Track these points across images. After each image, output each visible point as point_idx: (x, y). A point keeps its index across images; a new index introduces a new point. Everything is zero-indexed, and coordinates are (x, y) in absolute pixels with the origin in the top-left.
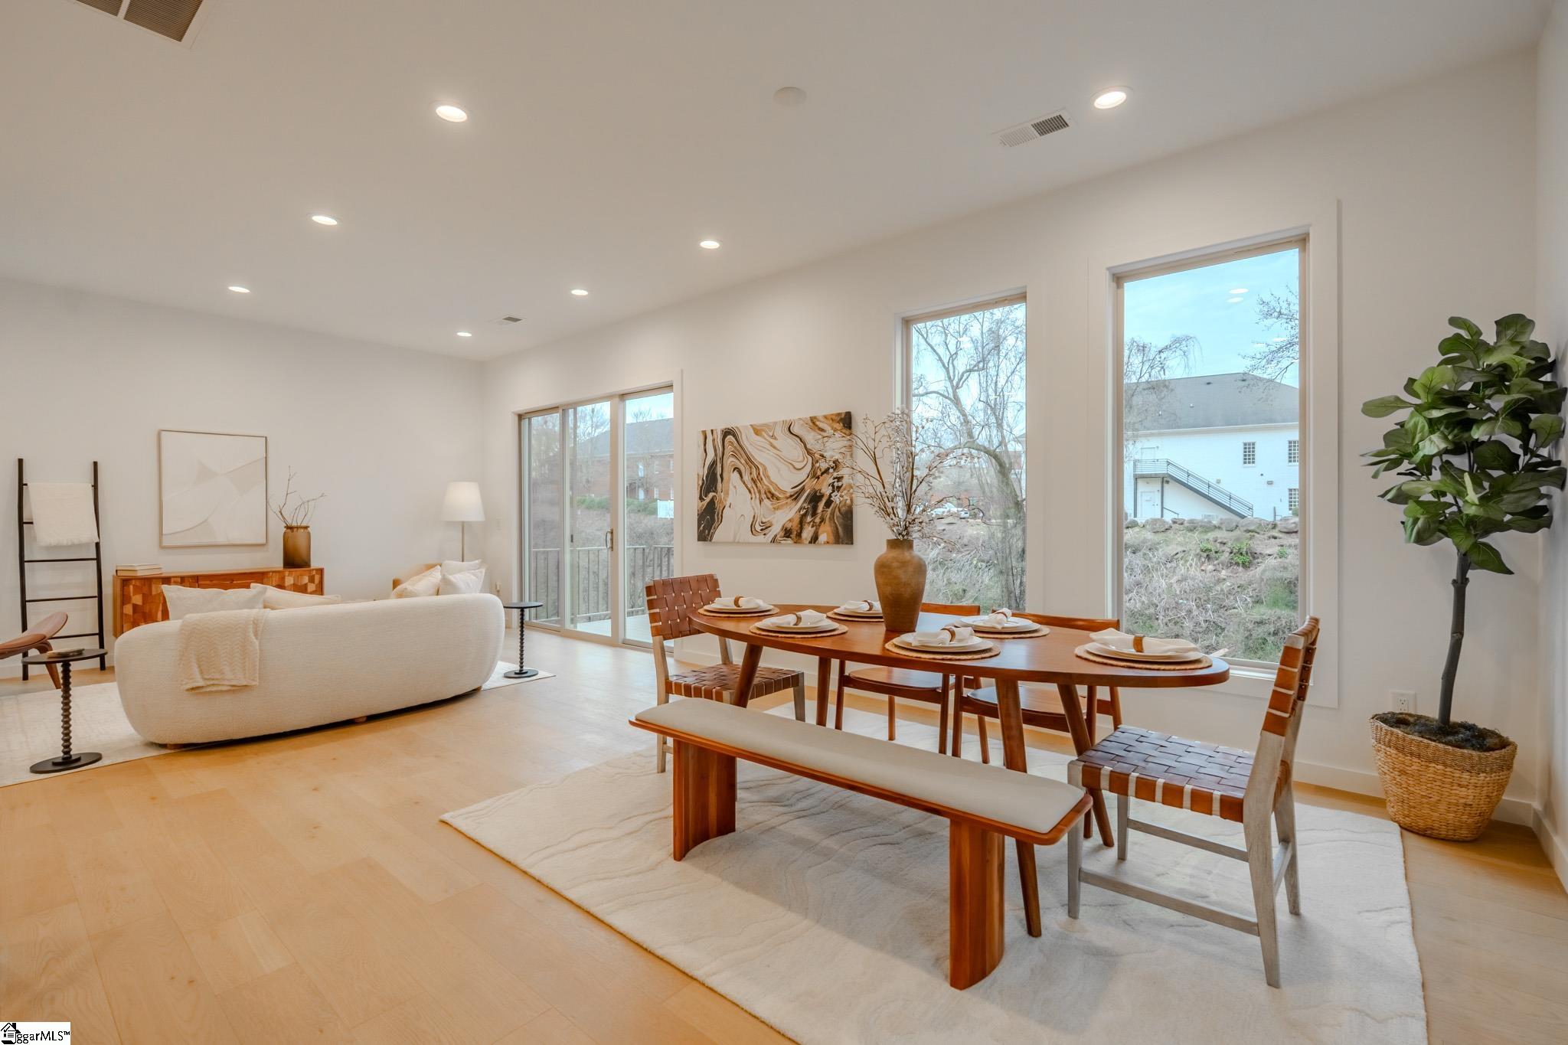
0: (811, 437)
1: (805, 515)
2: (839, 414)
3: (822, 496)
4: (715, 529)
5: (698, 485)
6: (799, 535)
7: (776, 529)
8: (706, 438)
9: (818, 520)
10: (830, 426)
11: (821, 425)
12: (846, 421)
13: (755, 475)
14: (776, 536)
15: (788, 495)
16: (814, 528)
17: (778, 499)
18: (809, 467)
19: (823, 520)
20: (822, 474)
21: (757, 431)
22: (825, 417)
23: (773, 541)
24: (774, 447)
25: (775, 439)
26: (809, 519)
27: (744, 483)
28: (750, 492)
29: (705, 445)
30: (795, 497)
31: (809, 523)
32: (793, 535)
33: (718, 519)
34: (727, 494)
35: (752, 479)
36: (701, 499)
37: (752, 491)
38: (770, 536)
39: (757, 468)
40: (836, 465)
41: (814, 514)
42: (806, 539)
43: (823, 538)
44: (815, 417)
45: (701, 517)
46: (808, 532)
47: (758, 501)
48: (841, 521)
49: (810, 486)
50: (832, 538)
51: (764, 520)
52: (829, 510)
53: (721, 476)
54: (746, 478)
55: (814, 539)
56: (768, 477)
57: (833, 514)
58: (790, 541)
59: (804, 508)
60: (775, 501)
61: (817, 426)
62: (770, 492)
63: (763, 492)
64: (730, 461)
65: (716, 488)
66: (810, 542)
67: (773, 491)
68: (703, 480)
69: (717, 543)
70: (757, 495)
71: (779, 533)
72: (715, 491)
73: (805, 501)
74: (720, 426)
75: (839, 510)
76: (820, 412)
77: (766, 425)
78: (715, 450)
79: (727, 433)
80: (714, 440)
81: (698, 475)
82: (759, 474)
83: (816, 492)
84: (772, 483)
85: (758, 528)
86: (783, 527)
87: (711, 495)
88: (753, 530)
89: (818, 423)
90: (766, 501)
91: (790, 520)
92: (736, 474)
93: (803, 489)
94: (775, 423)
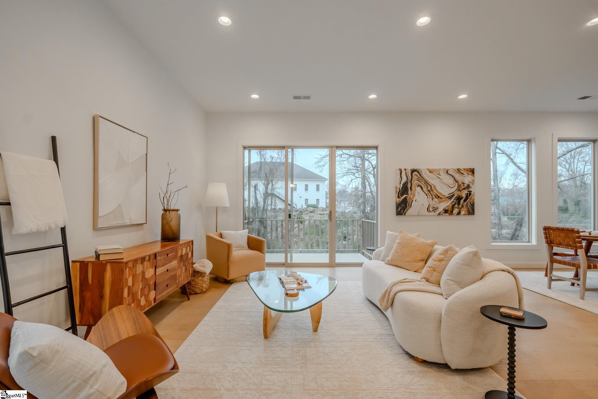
0: (458, 176)
1: (455, 204)
2: (470, 169)
3: (462, 198)
4: (407, 210)
5: (396, 191)
6: (452, 212)
7: (441, 209)
8: (401, 172)
9: (460, 206)
10: (466, 172)
11: (462, 172)
12: (472, 171)
13: (429, 188)
14: (440, 212)
15: (446, 197)
16: (459, 209)
17: (441, 198)
18: (456, 187)
19: (462, 206)
20: (463, 190)
21: (430, 171)
22: (464, 169)
23: (439, 214)
24: (440, 178)
25: (440, 175)
26: (456, 206)
27: (424, 192)
28: (427, 195)
29: (401, 175)
30: (450, 198)
31: (456, 207)
32: (449, 212)
33: (409, 206)
34: (414, 195)
35: (428, 190)
36: (398, 197)
37: (428, 195)
38: (438, 212)
39: (431, 186)
40: (468, 187)
41: (459, 204)
42: (455, 213)
43: (463, 213)
44: (460, 169)
45: (398, 206)
46: (456, 211)
47: (431, 199)
48: (471, 207)
49: (457, 194)
50: (467, 213)
51: (434, 206)
52: (466, 203)
53: (411, 188)
54: (425, 189)
55: (459, 213)
56: (436, 190)
57: (467, 204)
58: (447, 214)
59: (454, 202)
60: (440, 199)
61: (460, 172)
62: (437, 196)
63: (433, 195)
64: (415, 182)
65: (407, 193)
66: (457, 215)
67: (439, 195)
68: (400, 189)
69: (407, 216)
70: (431, 197)
71: (442, 211)
72: (407, 194)
73: (454, 199)
74: (409, 168)
75: (470, 203)
76: (461, 167)
77: (436, 170)
78: (407, 178)
79: (413, 171)
80: (406, 173)
81: (396, 187)
82: (432, 188)
83: (460, 196)
84: (438, 192)
85: (431, 209)
86: (444, 209)
87: (405, 196)
88: (428, 210)
89: (461, 171)
90: (435, 199)
91: (447, 206)
92: (419, 188)
93: (453, 195)
94: (440, 169)
